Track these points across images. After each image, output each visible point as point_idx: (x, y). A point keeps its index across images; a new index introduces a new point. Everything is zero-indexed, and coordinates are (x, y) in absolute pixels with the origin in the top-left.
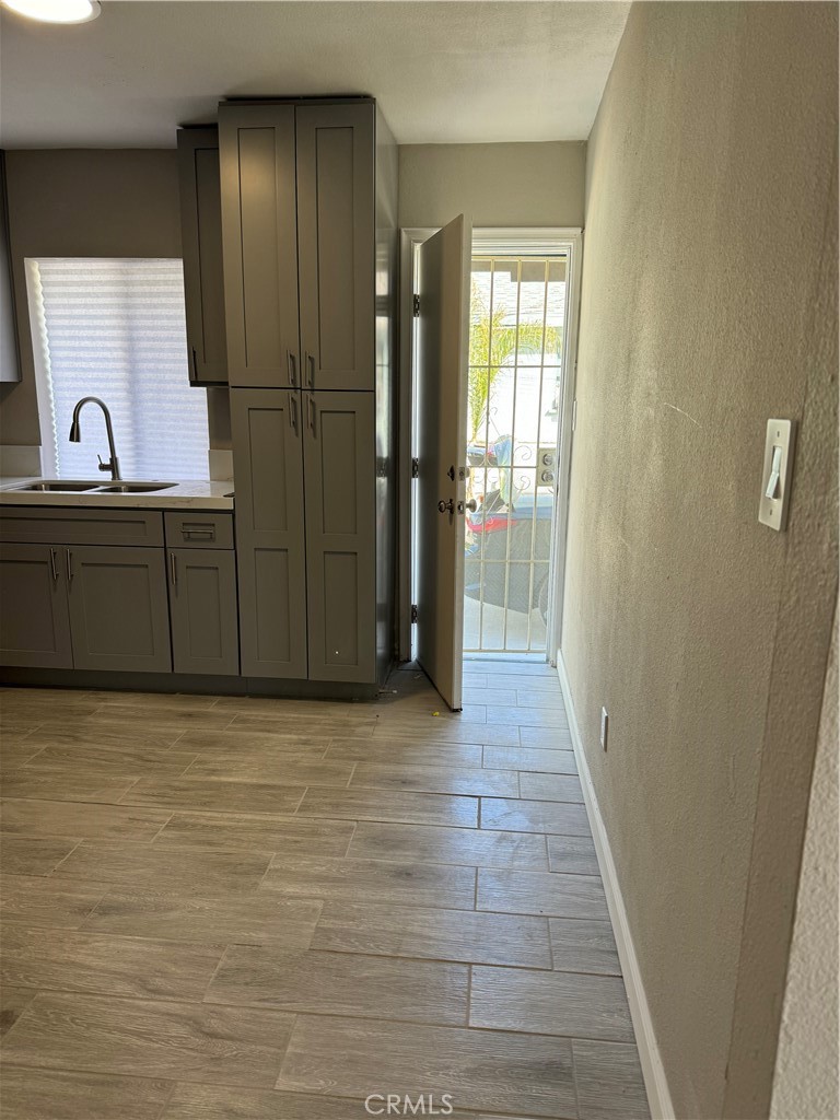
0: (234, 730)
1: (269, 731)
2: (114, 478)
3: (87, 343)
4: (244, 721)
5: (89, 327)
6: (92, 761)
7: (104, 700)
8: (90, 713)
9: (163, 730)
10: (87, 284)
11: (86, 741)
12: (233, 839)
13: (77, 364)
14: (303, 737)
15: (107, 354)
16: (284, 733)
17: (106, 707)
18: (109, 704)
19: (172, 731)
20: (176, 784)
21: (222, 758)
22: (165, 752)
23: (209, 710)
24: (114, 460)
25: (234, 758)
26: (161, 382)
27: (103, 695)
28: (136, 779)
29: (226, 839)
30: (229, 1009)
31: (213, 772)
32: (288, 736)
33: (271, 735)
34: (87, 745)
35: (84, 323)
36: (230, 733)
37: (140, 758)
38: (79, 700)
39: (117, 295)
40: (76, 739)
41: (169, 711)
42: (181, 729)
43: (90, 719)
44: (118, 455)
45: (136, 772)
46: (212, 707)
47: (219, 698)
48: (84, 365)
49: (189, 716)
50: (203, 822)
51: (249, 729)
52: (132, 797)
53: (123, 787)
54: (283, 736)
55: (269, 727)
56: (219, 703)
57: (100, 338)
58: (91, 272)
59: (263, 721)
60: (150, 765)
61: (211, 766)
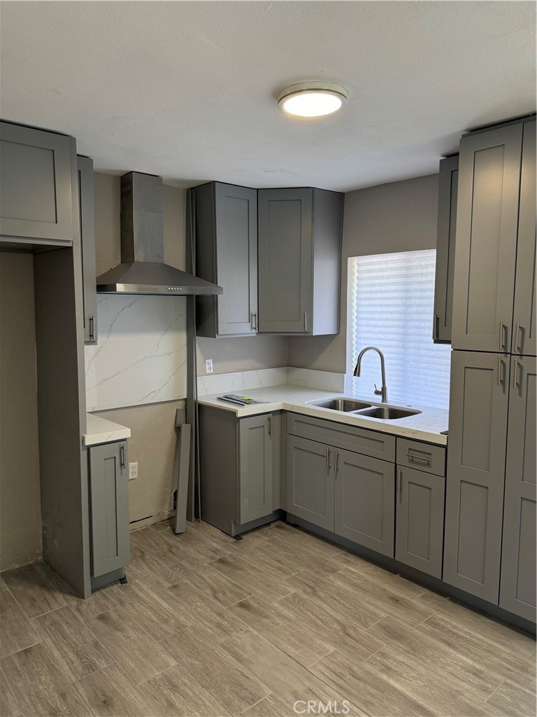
0: (423, 630)
1: (450, 645)
2: (383, 401)
3: (379, 309)
4: (436, 625)
5: (380, 298)
6: (313, 617)
7: (348, 562)
8: (334, 571)
9: (371, 608)
10: (383, 270)
11: (320, 598)
13: (370, 322)
14: (478, 666)
15: (389, 316)
16: (462, 653)
17: (347, 570)
18: (350, 568)
19: (377, 611)
20: (355, 668)
21: (400, 658)
22: (363, 631)
23: (414, 601)
24: (384, 388)
25: (409, 662)
26: (421, 335)
27: (352, 558)
28: (332, 649)
31: (387, 670)
32: (464, 658)
33: (451, 651)
34: (318, 602)
35: (379, 295)
36: (418, 633)
37: (344, 628)
38: (333, 557)
39: (400, 276)
40: (315, 593)
41: (384, 590)
42: (384, 611)
43: (331, 577)
44: (387, 385)
45: (334, 643)
46: (417, 598)
47: (426, 592)
48: (374, 323)
49: (396, 600)
51: (433, 635)
52: (321, 667)
53: (320, 653)
54: (460, 656)
55: (452, 640)
56: (424, 597)
57: (386, 305)
58: (386, 262)
59: (449, 631)
60: (348, 640)
61: (389, 663)
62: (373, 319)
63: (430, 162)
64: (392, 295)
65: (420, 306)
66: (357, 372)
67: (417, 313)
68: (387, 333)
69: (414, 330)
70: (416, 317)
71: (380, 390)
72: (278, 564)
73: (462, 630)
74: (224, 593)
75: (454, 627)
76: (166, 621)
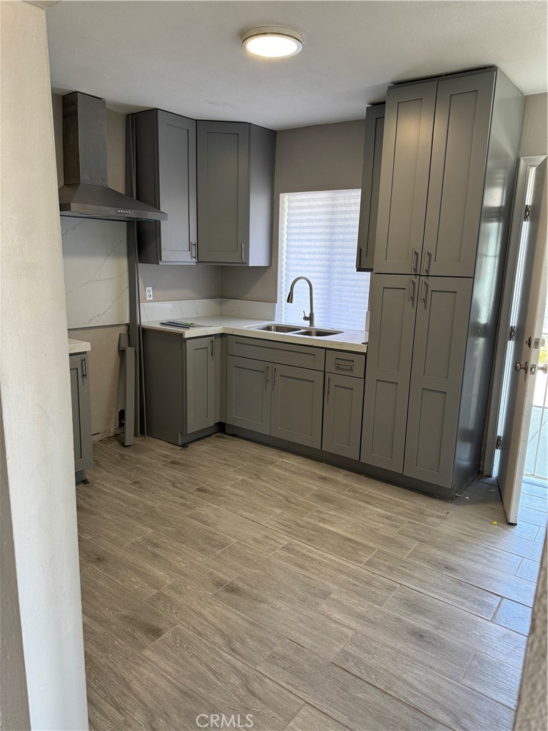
0: (347, 495)
1: (368, 503)
2: (310, 325)
4: (355, 491)
6: (261, 493)
7: (282, 457)
8: (272, 463)
9: (305, 484)
11: (263, 480)
12: (316, 569)
14: (389, 514)
16: (377, 507)
17: (282, 462)
18: (284, 460)
19: (310, 486)
20: (299, 521)
21: (332, 513)
22: (301, 499)
23: (338, 479)
24: (312, 314)
25: (339, 515)
27: (284, 454)
28: (279, 511)
29: (313, 568)
30: (268, 680)
31: (323, 520)
32: (379, 510)
33: (369, 506)
34: (263, 483)
36: (343, 497)
37: (286, 499)
38: (270, 454)
40: (259, 478)
41: (314, 473)
42: (316, 486)
43: (271, 467)
45: (280, 507)
46: (340, 476)
47: (347, 472)
49: (324, 479)
50: (304, 551)
51: (354, 498)
52: (272, 523)
53: (270, 514)
54: (374, 508)
55: (369, 500)
56: (345, 475)
59: (367, 495)
60: (290, 505)
61: (323, 516)
62: (302, 253)
63: (359, 108)
64: (319, 230)
65: (343, 240)
66: (290, 299)
67: (342, 247)
68: (314, 266)
69: (338, 263)
70: (340, 250)
71: (308, 316)
72: (224, 462)
73: (376, 494)
74: (182, 484)
75: (370, 492)
76: (135, 505)
